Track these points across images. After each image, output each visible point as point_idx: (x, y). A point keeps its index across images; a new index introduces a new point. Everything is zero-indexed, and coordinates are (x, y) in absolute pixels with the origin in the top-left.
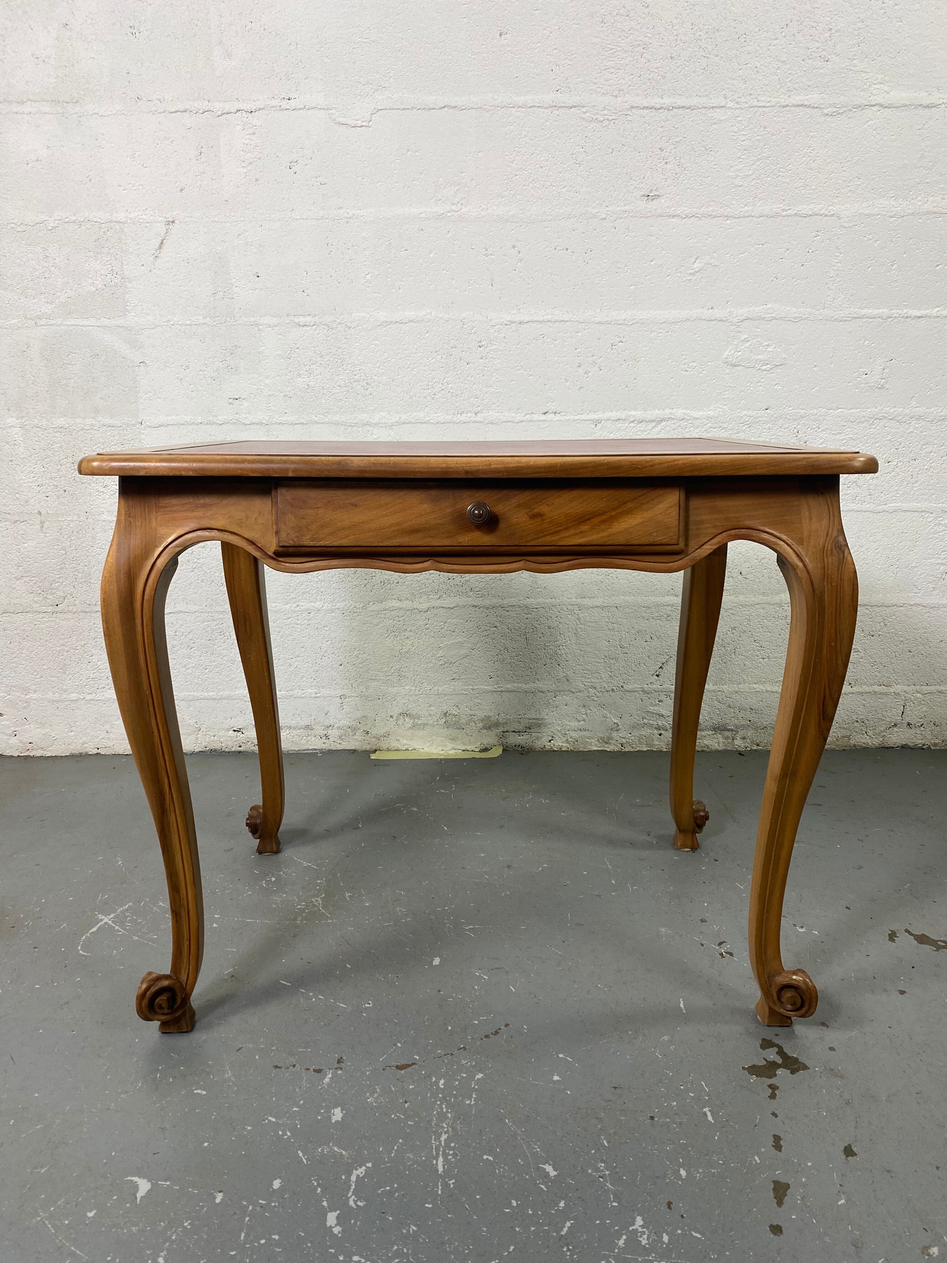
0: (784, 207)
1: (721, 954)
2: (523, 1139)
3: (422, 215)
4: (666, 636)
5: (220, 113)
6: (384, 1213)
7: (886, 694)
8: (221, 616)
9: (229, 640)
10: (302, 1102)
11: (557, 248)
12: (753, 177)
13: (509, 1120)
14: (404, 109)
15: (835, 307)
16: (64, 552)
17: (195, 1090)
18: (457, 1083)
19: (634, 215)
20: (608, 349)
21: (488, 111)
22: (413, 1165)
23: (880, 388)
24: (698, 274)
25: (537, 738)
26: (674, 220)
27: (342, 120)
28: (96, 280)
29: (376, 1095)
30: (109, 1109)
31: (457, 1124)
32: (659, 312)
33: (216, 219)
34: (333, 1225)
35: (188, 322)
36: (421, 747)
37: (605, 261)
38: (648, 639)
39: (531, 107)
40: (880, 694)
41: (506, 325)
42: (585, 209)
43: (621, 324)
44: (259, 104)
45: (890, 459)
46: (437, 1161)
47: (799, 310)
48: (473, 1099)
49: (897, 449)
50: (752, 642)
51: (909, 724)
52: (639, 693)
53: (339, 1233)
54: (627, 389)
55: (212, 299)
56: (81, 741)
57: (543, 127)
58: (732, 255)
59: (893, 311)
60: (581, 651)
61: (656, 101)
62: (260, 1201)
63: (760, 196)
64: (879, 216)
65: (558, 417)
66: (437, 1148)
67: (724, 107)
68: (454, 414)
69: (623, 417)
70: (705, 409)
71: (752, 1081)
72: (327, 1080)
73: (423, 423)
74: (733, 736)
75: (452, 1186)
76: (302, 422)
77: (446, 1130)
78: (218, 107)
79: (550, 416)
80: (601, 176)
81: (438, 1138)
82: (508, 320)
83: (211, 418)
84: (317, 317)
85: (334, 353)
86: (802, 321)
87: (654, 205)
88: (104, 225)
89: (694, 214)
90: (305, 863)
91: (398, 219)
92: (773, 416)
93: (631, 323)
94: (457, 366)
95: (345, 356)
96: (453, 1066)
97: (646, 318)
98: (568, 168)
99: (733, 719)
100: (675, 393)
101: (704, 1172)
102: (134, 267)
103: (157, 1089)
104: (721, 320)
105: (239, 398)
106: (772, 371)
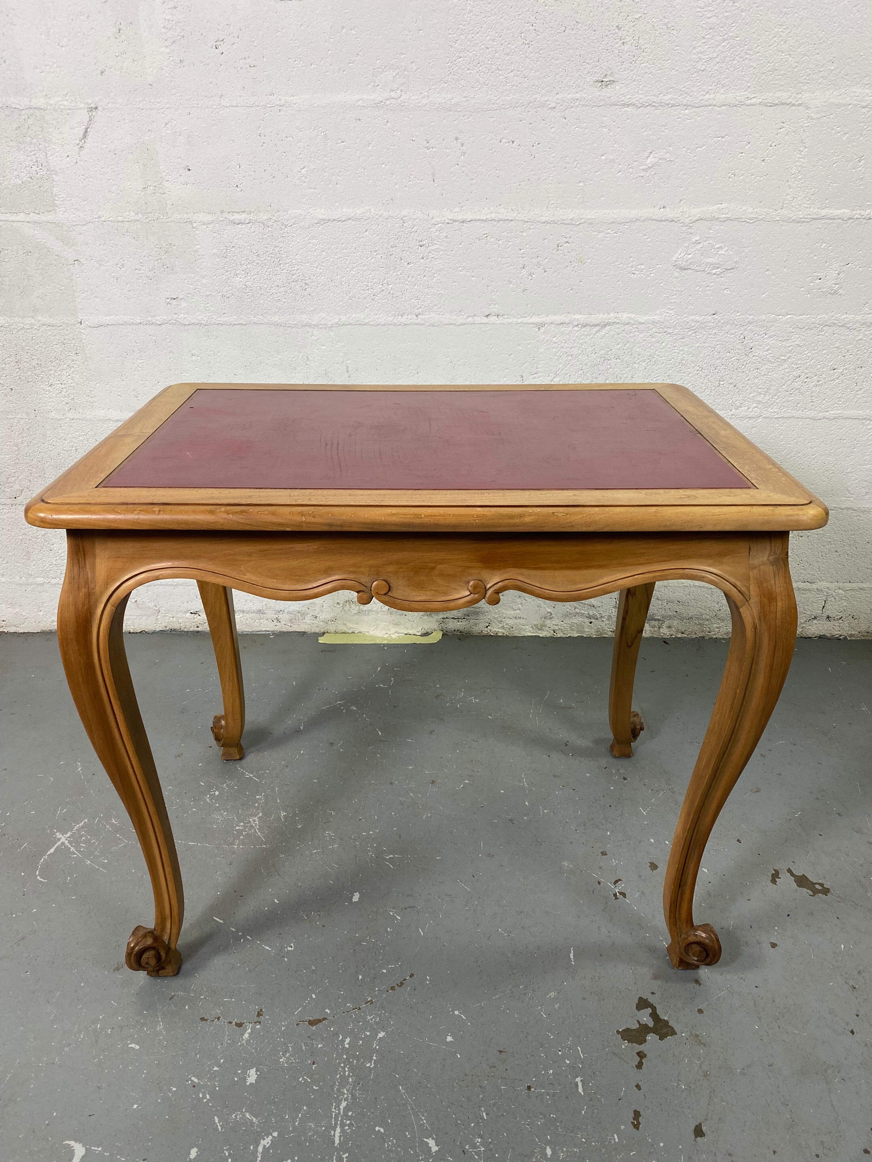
0: (748, 95)
1: (615, 895)
2: (413, 1109)
3: (360, 102)
7: (809, 590)
10: (222, 1061)
11: (503, 141)
12: (717, 60)
13: (402, 1086)
15: (794, 207)
16: (17, 449)
17: (130, 1044)
18: (361, 1042)
19: (587, 103)
20: (553, 250)
22: (313, 1135)
23: (832, 294)
25: (475, 624)
26: (629, 109)
28: (21, 172)
29: (288, 1055)
30: (54, 1064)
31: (356, 1090)
32: (609, 211)
33: (141, 106)
35: (120, 219)
36: (366, 630)
37: (553, 155)
40: (803, 590)
41: (448, 223)
42: (534, 96)
43: (568, 224)
45: (836, 367)
46: (335, 1132)
47: (756, 210)
48: (373, 1061)
49: (844, 356)
51: (828, 617)
54: (571, 292)
55: (143, 193)
56: (50, 620)
58: (689, 149)
59: (855, 212)
63: (723, 82)
64: (850, 106)
65: (501, 320)
66: (337, 1116)
68: (395, 316)
69: (567, 321)
70: (651, 313)
71: (623, 1047)
72: (246, 1036)
73: (363, 325)
74: (660, 625)
75: (345, 1160)
76: (241, 322)
77: (345, 1096)
79: (492, 319)
80: (552, 59)
81: (338, 1107)
82: (450, 218)
83: (149, 319)
84: (252, 214)
85: (271, 252)
86: (758, 222)
87: (608, 92)
88: (23, 112)
89: (650, 103)
90: (247, 773)
91: (333, 107)
92: (719, 321)
93: (579, 223)
94: (398, 267)
95: (282, 256)
96: (359, 1022)
97: (594, 217)
98: (516, 50)
99: (661, 610)
100: (621, 297)
101: (568, 1151)
102: (60, 158)
103: (97, 1042)
104: (673, 221)
105: (177, 298)
106: (722, 275)
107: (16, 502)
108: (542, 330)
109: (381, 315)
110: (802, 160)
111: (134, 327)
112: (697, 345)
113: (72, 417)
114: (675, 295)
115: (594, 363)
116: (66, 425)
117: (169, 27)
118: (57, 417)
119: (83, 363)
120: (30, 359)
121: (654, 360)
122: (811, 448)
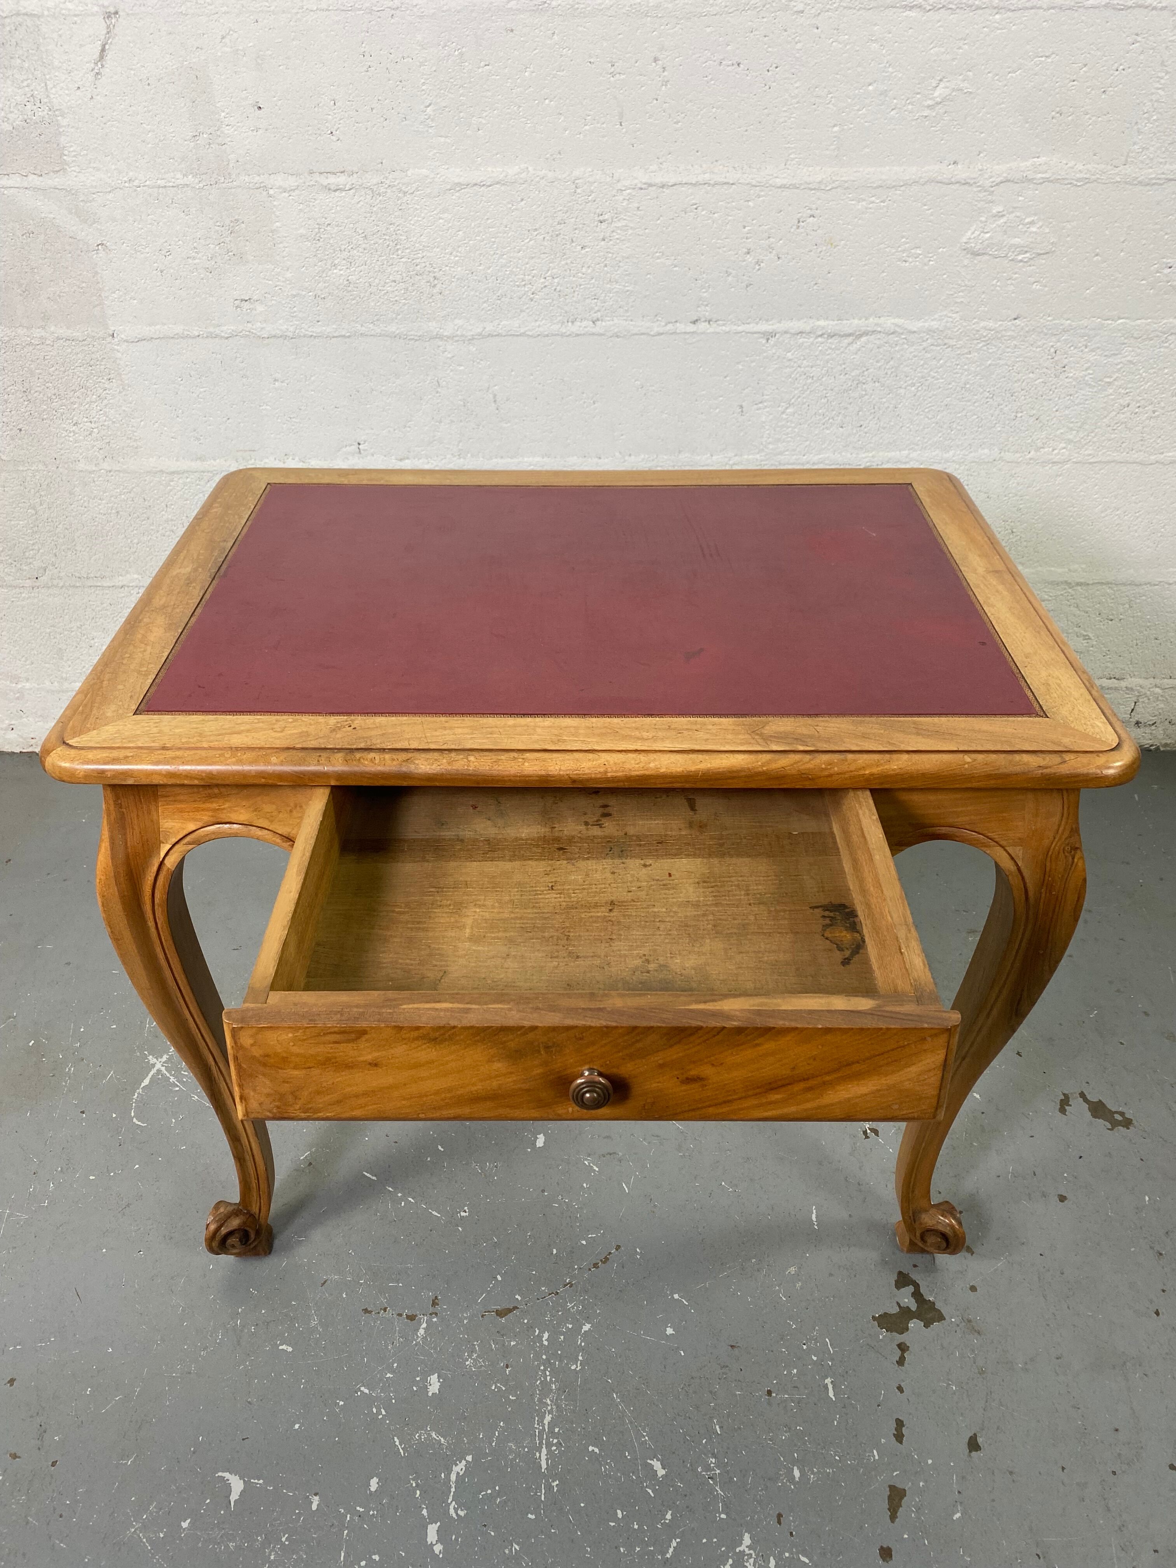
1: (865, 1133)
2: (631, 1423)
6: (485, 1526)
7: (1116, 689)
10: (395, 1365)
11: (724, 63)
13: (617, 1394)
15: (1142, 162)
17: (280, 1345)
18: (562, 1337)
20: (792, 227)
22: (515, 1458)
24: (939, 106)
26: (912, 14)
28: (11, 112)
29: (475, 1355)
30: (190, 1373)
31: (561, 1400)
32: (875, 169)
34: (434, 1543)
35: (161, 183)
37: (798, 84)
40: (1108, 690)
41: (641, 189)
43: (814, 189)
46: (540, 1453)
47: (1087, 166)
48: (579, 1362)
51: (1137, 724)
53: (440, 1552)
54: (815, 287)
55: (192, 144)
58: (997, 75)
62: (358, 1508)
65: (713, 328)
66: (541, 1435)
68: (563, 323)
69: (808, 329)
70: (926, 318)
71: (881, 1337)
72: (421, 1332)
75: (555, 1489)
76: (343, 333)
77: (549, 1408)
79: (702, 326)
81: (541, 1421)
82: (644, 181)
83: (211, 329)
84: (355, 175)
85: (383, 232)
86: (1088, 185)
88: (8, 20)
89: (945, 4)
91: (472, 11)
92: (1022, 329)
93: (830, 187)
94: (568, 252)
95: (401, 237)
96: (558, 1311)
97: (853, 179)
100: (885, 294)
101: (819, 1472)
102: (67, 92)
103: (239, 1343)
104: (967, 183)
105: (250, 299)
106: (1032, 262)
107: (38, 584)
108: (772, 341)
109: (543, 322)
110: (1160, 91)
111: (190, 341)
112: (989, 362)
113: (109, 468)
114: (962, 291)
115: (843, 388)
116: (100, 479)
118: (88, 468)
119: (120, 392)
120: (43, 387)
121: (927, 383)
122: (1135, 503)
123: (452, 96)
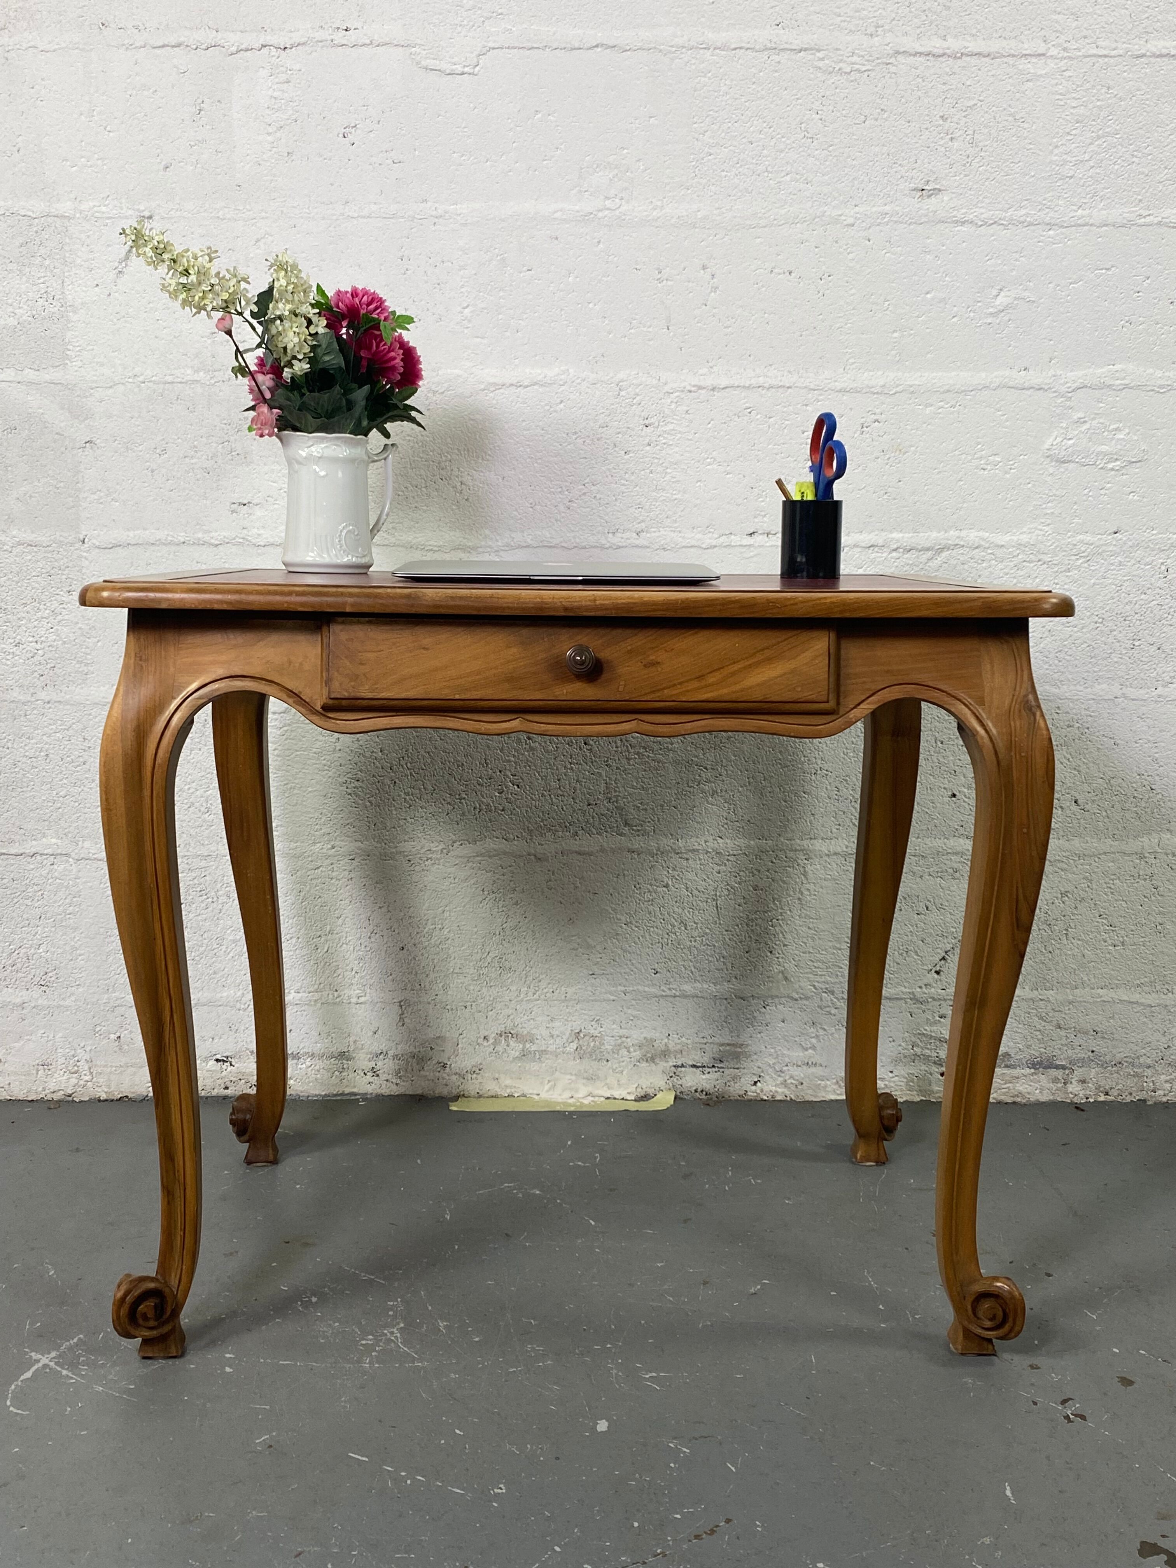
0: (1141, 212)
1: (1067, 1417)
3: (558, 215)
4: (953, 905)
5: (234, 49)
8: (203, 864)
9: (215, 905)
11: (775, 271)
12: (1091, 163)
14: (532, 48)
19: (900, 220)
20: (855, 433)
21: (665, 54)
24: (1003, 314)
25: (734, 1078)
26: (964, 228)
27: (431, 63)
28: (20, 308)
32: (940, 374)
33: (220, 214)
35: (169, 379)
36: (535, 1092)
37: (853, 291)
38: (921, 909)
39: (735, 49)
41: (690, 391)
42: (821, 209)
43: (877, 393)
44: (297, 38)
47: (1167, 374)
50: (1095, 917)
52: (906, 1003)
54: (885, 497)
55: (209, 341)
57: (754, 80)
58: (1059, 285)
60: (809, 928)
61: (936, 44)
63: (1102, 194)
67: (1043, 55)
68: (603, 534)
69: (881, 542)
70: (1015, 531)
74: (1065, 1076)
78: (233, 40)
79: (760, 539)
82: (693, 383)
83: (200, 535)
86: (1172, 392)
87: (933, 202)
88: (36, 221)
89: (996, 220)
90: (363, 1274)
91: (517, 220)
92: (1125, 543)
93: (894, 392)
94: (609, 457)
97: (917, 383)
98: (794, 145)
99: (1066, 1048)
100: (965, 505)
102: (84, 289)
104: (1041, 389)
105: (249, 503)
106: (1124, 471)
109: (580, 533)
111: (173, 548)
112: (1092, 581)
113: (47, 699)
114: (1052, 502)
116: (35, 712)
117: (276, 107)
118: (22, 698)
123: (492, 298)
